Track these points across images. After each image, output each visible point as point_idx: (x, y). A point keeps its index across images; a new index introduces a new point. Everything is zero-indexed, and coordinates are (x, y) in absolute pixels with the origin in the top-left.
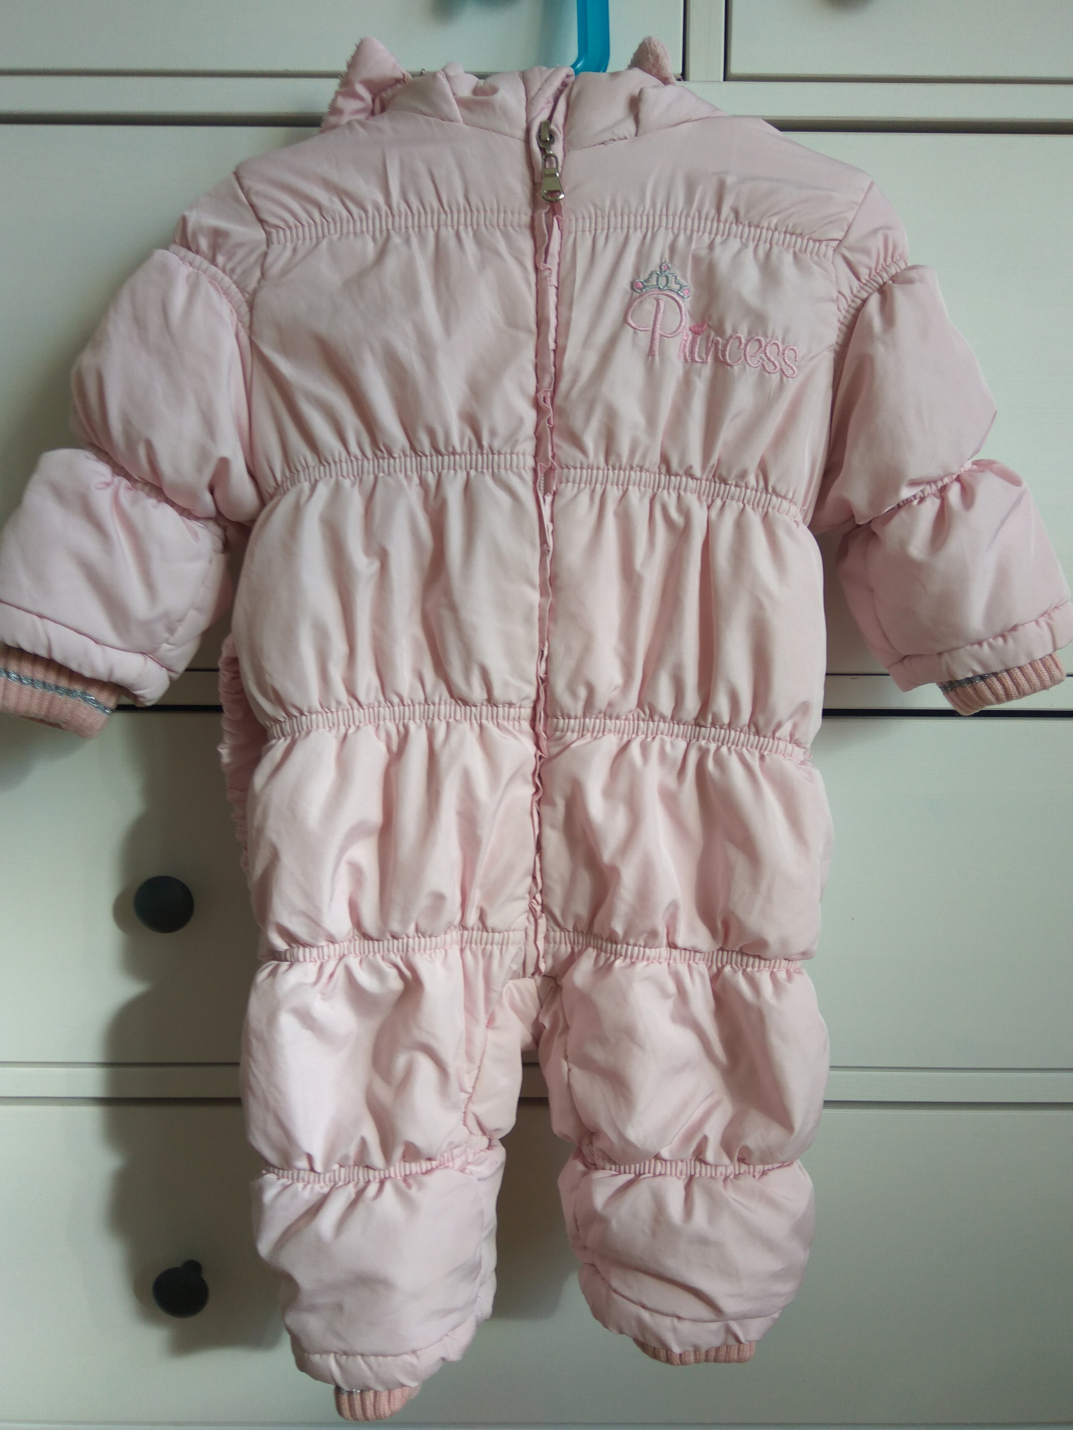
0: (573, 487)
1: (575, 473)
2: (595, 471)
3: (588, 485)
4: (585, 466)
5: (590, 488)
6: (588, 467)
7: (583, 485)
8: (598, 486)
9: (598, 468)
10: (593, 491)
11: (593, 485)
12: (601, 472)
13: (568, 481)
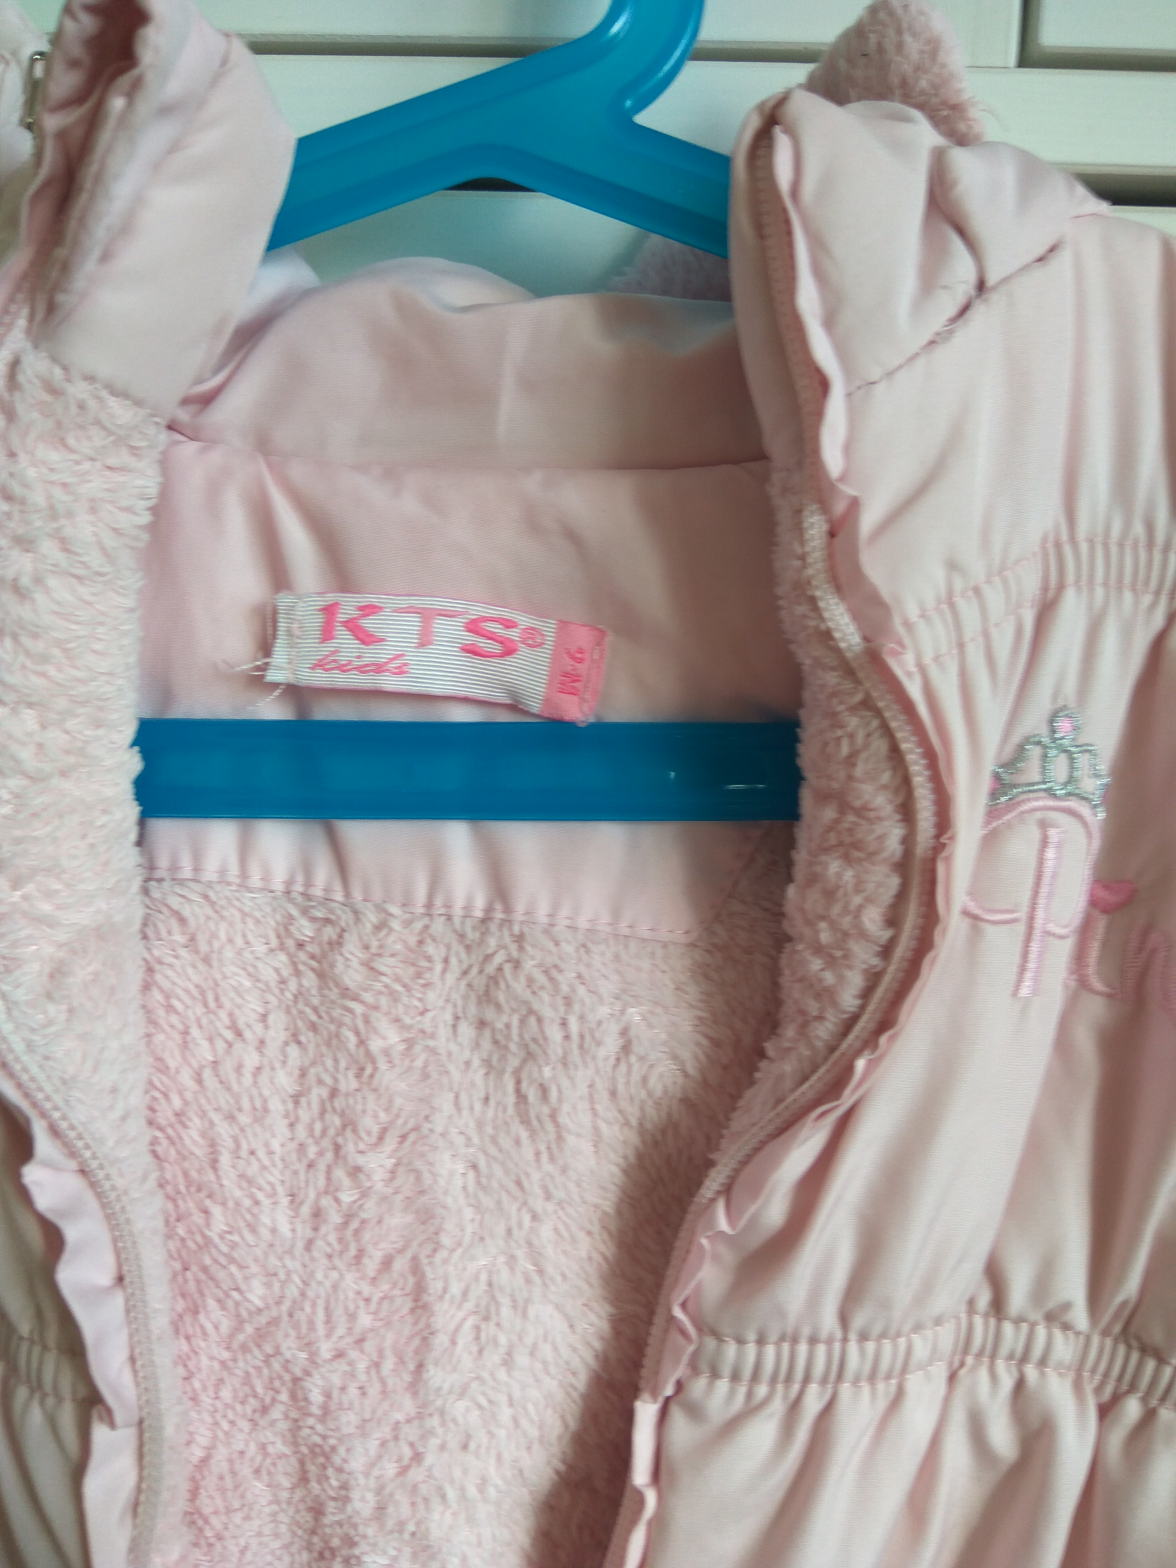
0: (732, 1393)
1: (740, 1355)
2: (803, 1349)
3: (780, 1387)
4: (773, 1337)
5: (785, 1397)
6: (782, 1339)
7: (762, 1390)
8: (813, 1388)
9: (813, 1341)
10: (795, 1407)
11: (796, 1387)
12: (821, 1349)
13: (715, 1374)
